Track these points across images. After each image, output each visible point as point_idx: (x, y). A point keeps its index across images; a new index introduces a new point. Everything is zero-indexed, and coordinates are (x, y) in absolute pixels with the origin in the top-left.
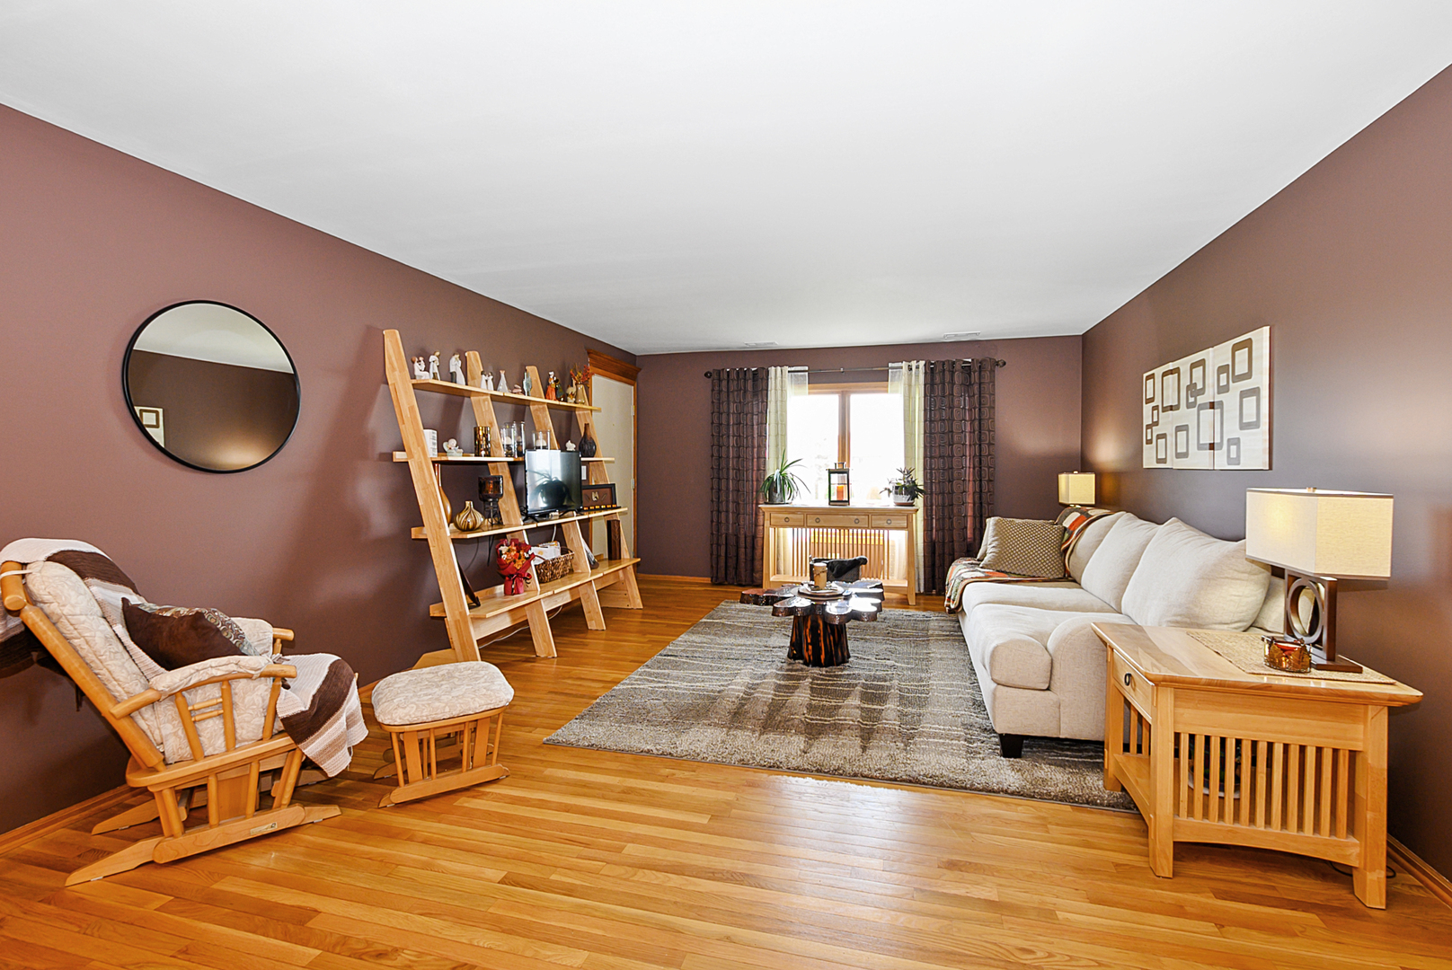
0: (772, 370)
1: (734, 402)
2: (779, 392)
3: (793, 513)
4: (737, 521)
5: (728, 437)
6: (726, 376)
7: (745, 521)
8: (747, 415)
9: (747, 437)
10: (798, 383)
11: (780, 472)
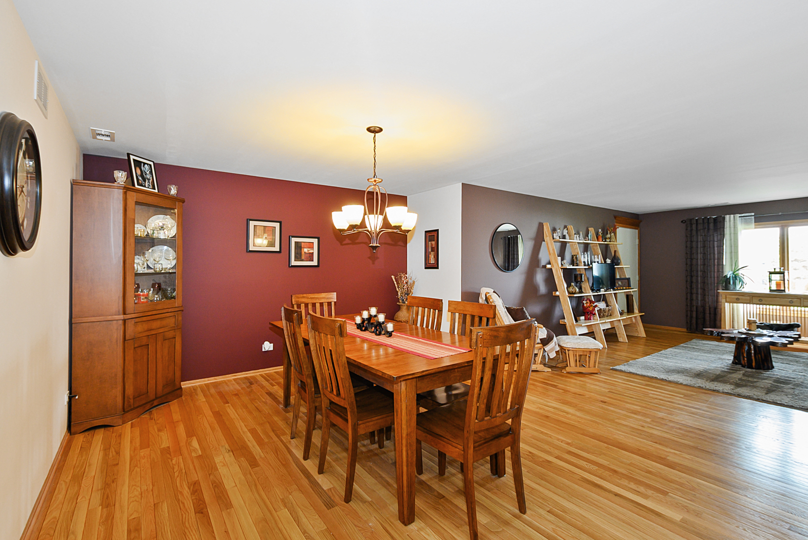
0: (727, 217)
1: (701, 235)
2: (732, 229)
3: (742, 296)
4: (704, 299)
5: (697, 254)
6: (695, 222)
7: (709, 300)
8: (709, 242)
9: (710, 254)
10: (747, 223)
11: (733, 273)
